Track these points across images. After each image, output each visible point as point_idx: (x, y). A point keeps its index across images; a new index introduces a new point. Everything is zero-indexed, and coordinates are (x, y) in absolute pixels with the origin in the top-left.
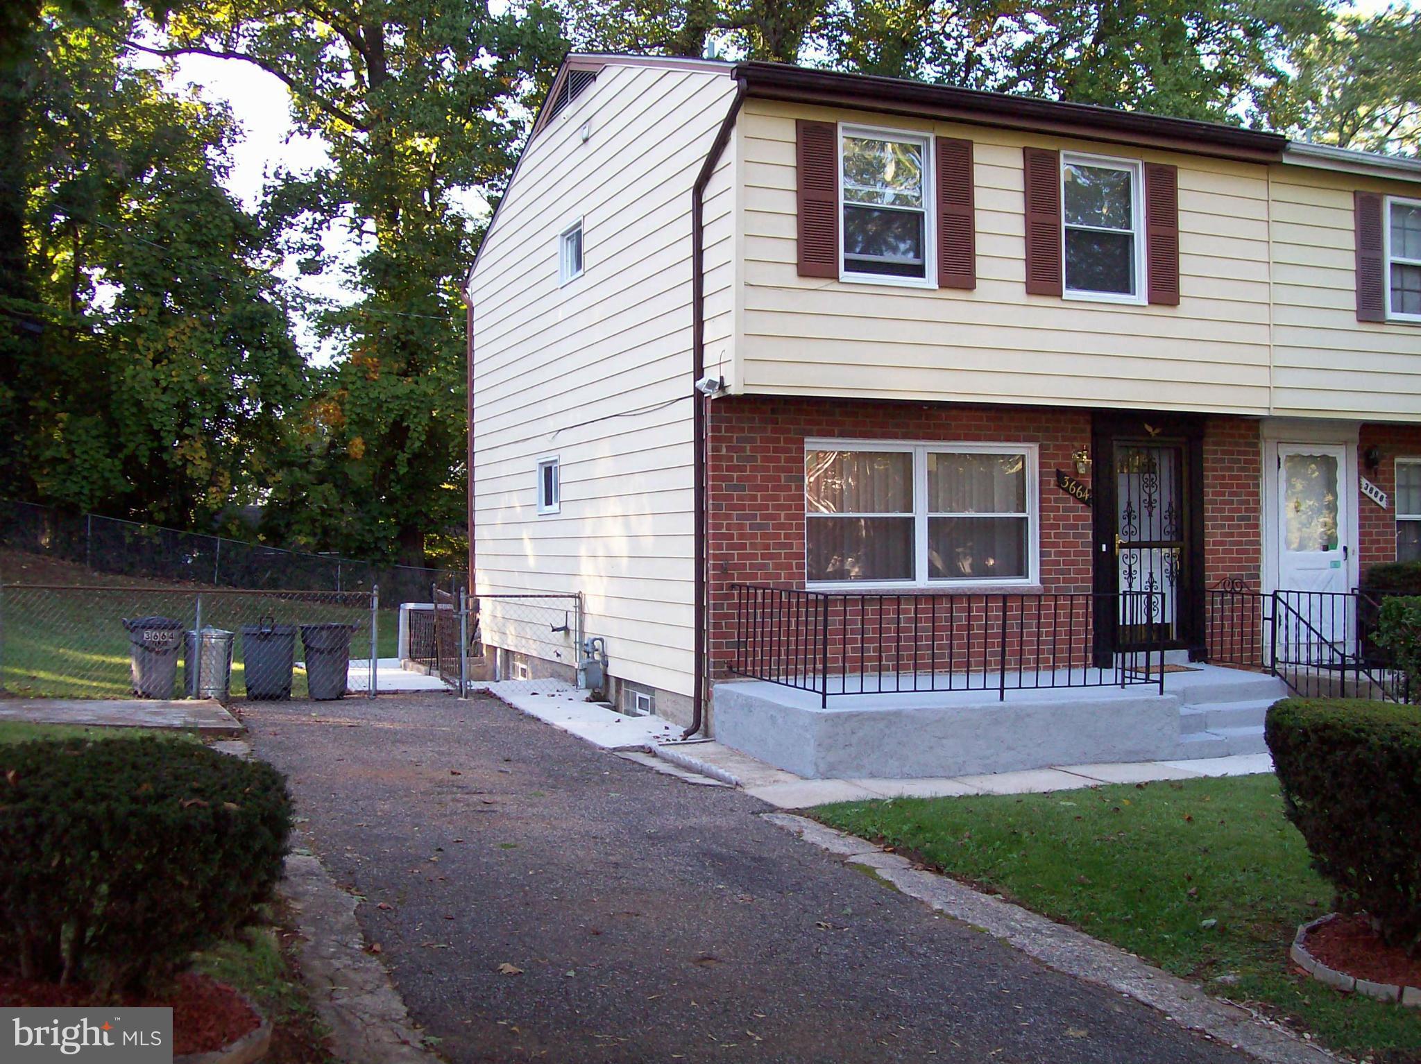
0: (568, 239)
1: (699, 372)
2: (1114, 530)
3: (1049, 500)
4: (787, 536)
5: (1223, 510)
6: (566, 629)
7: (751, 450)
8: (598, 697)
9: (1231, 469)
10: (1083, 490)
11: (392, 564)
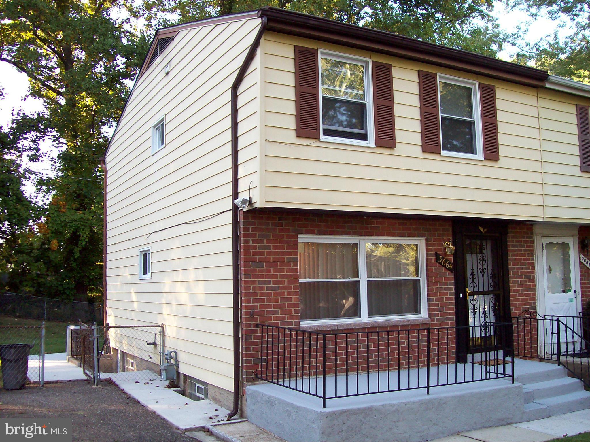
0: (157, 129)
1: (235, 195)
2: (465, 287)
3: (432, 270)
4: (289, 294)
5: (517, 273)
6: (154, 344)
7: (267, 243)
8: (173, 385)
9: (520, 251)
10: (449, 263)
11: (72, 301)
